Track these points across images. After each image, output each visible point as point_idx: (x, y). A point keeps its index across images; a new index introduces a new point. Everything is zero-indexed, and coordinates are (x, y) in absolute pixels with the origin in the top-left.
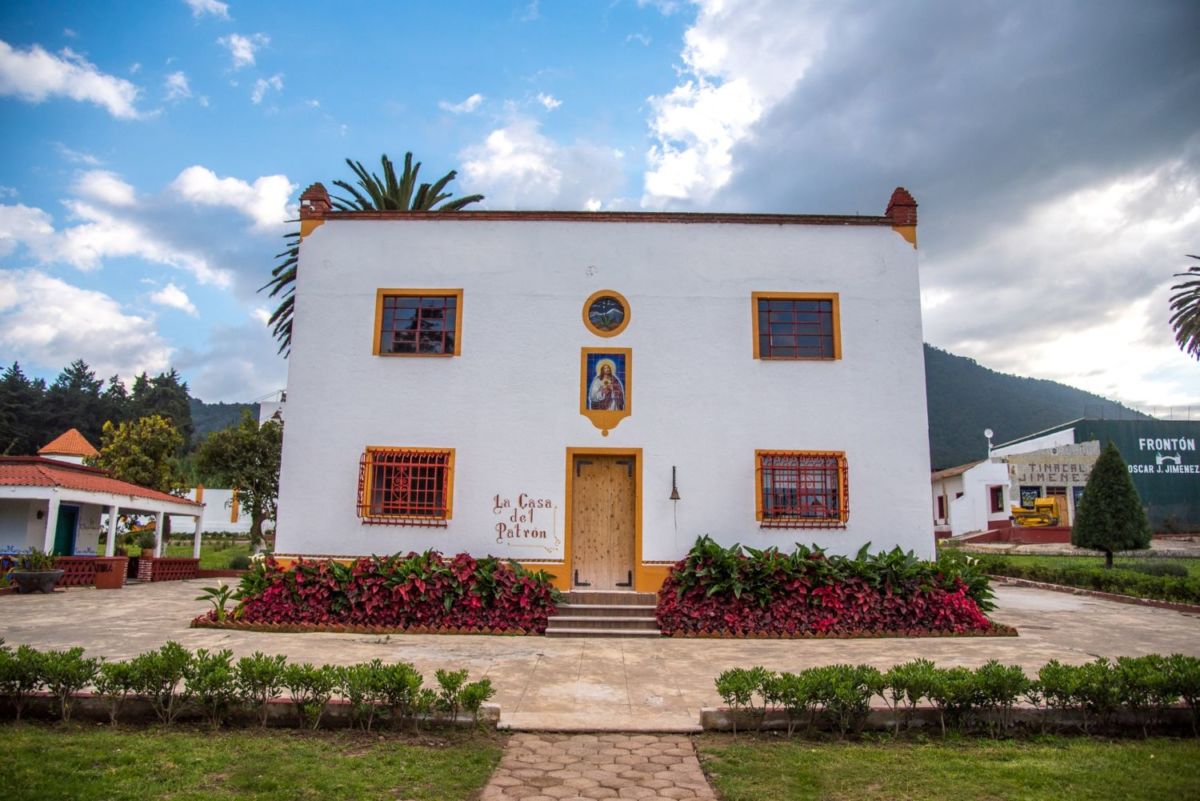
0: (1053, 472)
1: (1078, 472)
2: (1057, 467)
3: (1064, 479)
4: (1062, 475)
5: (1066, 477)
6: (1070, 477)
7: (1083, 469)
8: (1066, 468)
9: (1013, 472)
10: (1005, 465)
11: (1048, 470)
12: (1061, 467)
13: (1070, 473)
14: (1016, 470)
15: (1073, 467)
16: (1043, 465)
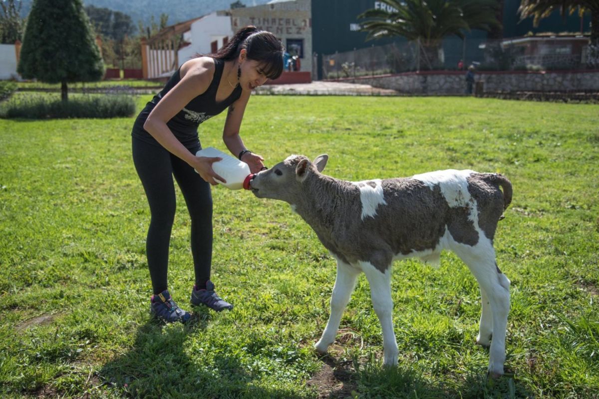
0: (270, 25)
1: (291, 25)
2: (274, 21)
3: (280, 32)
4: (278, 28)
5: (281, 30)
6: (284, 30)
7: (296, 23)
8: (282, 22)
9: (235, 24)
10: (228, 18)
11: (266, 23)
12: (277, 21)
13: (284, 26)
14: (238, 22)
15: (288, 21)
16: (262, 19)
